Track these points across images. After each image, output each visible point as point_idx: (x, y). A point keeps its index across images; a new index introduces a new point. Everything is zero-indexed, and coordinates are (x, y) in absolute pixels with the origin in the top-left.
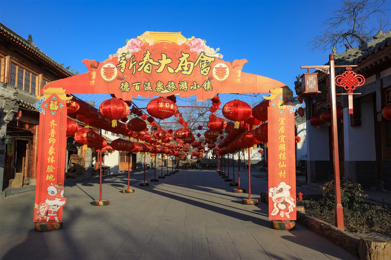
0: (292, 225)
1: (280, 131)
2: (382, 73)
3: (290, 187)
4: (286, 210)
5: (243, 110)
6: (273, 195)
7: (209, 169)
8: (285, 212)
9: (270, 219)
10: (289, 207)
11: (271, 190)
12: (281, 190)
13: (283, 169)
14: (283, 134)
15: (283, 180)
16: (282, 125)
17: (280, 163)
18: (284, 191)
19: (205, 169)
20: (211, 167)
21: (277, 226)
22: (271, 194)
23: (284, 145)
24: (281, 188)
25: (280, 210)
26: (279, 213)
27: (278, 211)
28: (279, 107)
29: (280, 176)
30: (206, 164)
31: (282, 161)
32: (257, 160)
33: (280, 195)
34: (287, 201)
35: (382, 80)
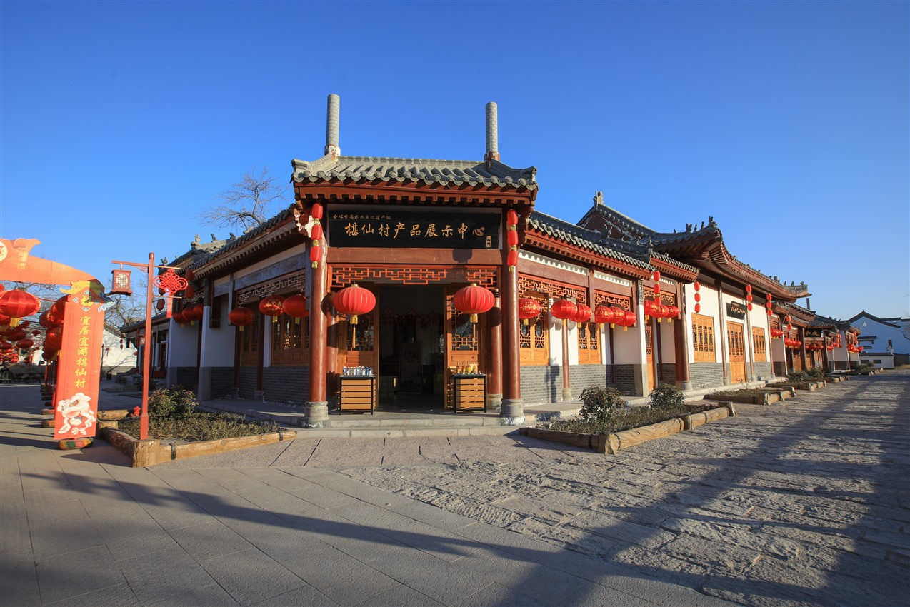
0: (86, 442)
1: (81, 332)
2: (234, 274)
3: (89, 399)
4: (82, 426)
5: (25, 304)
6: (63, 409)
7: (27, 383)
8: (79, 428)
9: (55, 440)
10: (86, 422)
11: (61, 403)
12: (77, 402)
13: (81, 377)
14: (86, 336)
15: (80, 390)
16: (85, 325)
17: (78, 370)
18: (80, 403)
19: (20, 383)
20: (33, 378)
21: (65, 446)
22: (61, 408)
23: (86, 349)
24: (77, 401)
25: (73, 427)
26: (70, 430)
27: (69, 427)
28: (83, 303)
29: (77, 385)
30: (22, 375)
31: (80, 368)
32: (130, 367)
33: (74, 408)
34: (84, 414)
35: (234, 281)
